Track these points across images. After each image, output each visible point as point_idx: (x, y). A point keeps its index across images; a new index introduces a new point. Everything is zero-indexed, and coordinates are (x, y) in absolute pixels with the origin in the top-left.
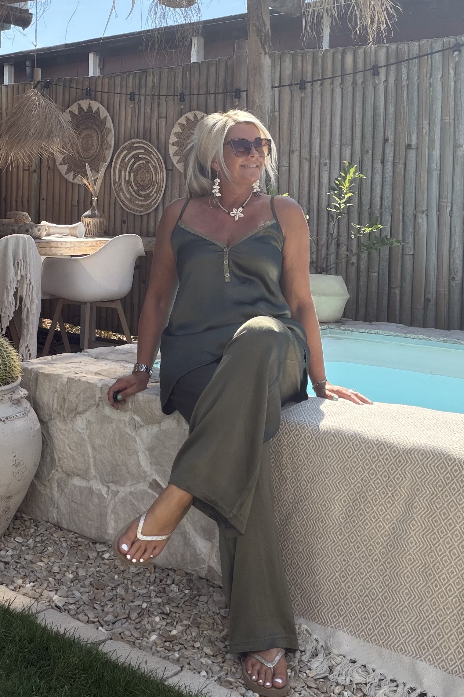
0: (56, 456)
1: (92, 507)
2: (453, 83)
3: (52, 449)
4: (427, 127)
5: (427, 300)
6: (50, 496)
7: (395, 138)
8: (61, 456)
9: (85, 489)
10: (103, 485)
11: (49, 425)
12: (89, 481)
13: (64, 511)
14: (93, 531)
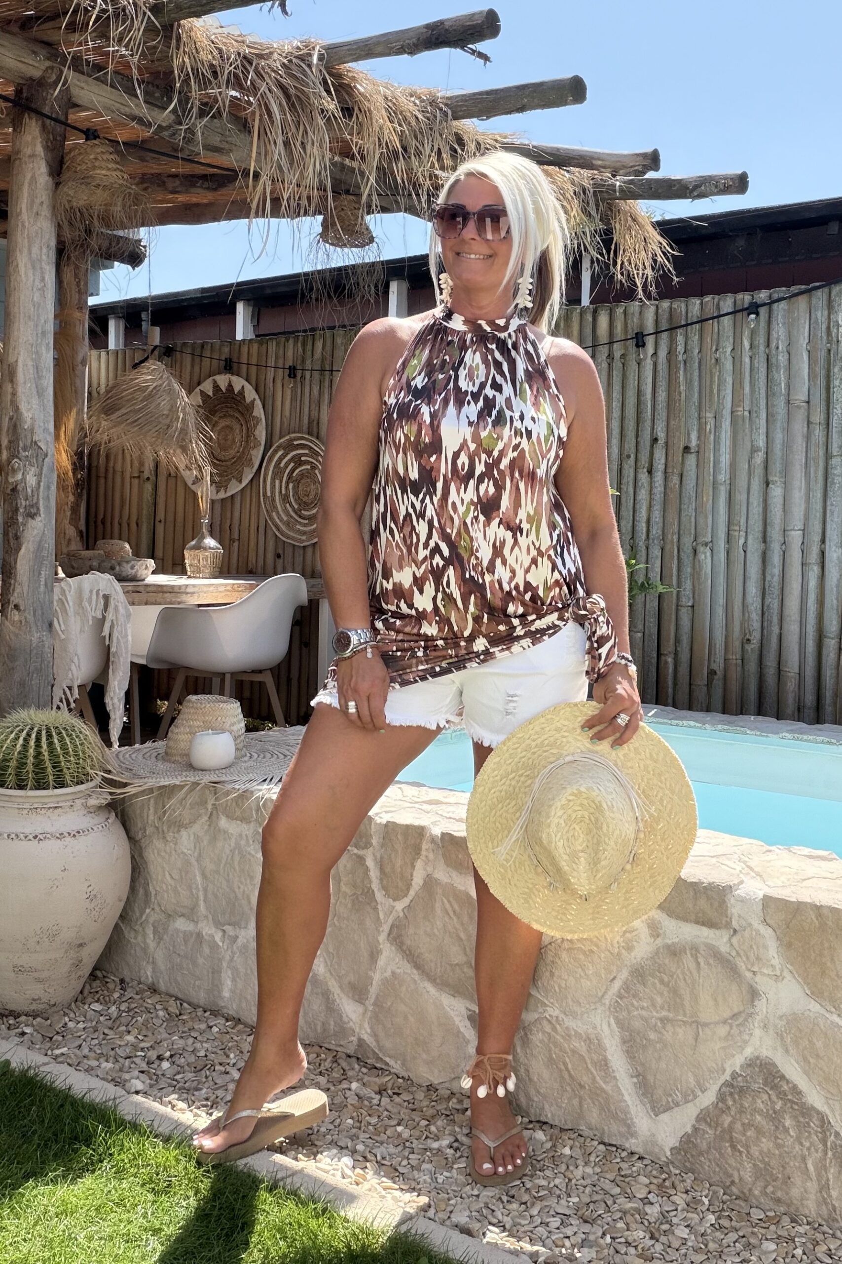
0: (151, 888)
1: (201, 961)
2: (747, 360)
3: (146, 879)
4: (713, 422)
5: (712, 673)
6: (143, 945)
7: (667, 436)
8: (158, 889)
9: (192, 935)
10: (217, 928)
11: (143, 845)
12: (197, 922)
13: (163, 967)
14: (202, 994)
